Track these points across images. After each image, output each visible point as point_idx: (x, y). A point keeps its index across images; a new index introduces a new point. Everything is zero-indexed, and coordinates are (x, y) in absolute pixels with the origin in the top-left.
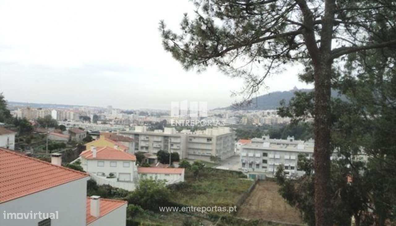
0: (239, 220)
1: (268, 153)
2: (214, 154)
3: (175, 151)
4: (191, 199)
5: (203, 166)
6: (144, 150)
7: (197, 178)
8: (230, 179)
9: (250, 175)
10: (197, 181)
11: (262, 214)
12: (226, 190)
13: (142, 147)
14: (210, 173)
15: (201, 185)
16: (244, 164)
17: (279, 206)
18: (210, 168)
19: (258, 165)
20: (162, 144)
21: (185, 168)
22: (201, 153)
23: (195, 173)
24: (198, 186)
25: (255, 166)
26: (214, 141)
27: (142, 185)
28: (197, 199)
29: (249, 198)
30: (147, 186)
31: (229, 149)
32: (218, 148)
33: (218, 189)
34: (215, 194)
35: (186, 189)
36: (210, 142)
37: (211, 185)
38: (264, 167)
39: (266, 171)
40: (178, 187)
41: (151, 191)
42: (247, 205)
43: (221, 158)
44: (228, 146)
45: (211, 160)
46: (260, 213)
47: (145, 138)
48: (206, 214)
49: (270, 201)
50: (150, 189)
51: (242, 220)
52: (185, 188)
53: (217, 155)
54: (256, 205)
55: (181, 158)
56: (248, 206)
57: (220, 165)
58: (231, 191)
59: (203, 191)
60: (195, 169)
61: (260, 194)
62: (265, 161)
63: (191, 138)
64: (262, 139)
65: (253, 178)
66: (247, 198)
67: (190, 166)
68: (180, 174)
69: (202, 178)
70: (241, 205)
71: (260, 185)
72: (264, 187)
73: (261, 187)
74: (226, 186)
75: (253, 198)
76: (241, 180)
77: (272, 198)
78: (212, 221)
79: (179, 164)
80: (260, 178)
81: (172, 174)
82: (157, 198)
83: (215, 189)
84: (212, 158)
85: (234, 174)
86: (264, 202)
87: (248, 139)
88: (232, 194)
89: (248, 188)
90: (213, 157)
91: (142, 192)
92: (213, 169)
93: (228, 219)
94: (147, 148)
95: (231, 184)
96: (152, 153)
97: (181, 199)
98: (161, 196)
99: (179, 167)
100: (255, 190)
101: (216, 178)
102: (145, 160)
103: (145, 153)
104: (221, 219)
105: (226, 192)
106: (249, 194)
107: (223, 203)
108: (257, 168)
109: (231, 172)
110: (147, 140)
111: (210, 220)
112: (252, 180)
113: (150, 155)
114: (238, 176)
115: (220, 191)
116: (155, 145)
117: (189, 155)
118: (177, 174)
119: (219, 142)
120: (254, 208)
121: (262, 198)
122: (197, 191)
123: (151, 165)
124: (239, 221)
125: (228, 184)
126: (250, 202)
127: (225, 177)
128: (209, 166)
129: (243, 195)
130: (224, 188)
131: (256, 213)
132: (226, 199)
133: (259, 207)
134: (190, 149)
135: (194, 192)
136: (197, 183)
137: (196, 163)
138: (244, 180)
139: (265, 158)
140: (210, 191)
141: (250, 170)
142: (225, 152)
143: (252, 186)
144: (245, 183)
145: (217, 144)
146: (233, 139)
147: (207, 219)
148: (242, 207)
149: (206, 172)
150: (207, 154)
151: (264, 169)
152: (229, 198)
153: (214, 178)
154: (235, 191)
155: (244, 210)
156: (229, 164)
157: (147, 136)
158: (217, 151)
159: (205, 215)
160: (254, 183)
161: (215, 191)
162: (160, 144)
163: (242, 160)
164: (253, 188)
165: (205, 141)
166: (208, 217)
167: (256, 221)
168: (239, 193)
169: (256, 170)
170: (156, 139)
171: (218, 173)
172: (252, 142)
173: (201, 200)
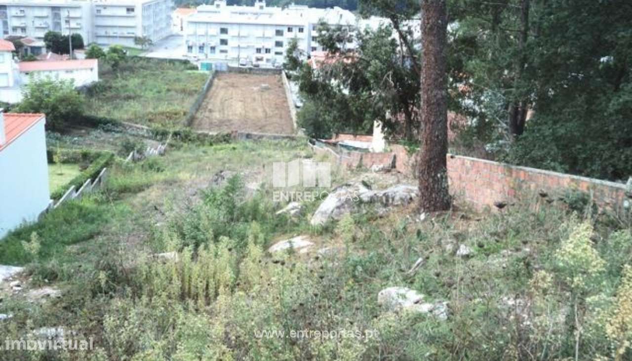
0: (200, 134)
1: (229, 28)
2: (139, 34)
3: (75, 32)
4: (115, 108)
5: (125, 54)
6: (19, 33)
7: (119, 75)
8: (171, 72)
9: (202, 65)
10: (120, 79)
11: (232, 124)
12: (169, 90)
13: (15, 29)
14: (138, 65)
15: (127, 86)
16: (190, 48)
17: (255, 110)
18: (136, 57)
19: (213, 48)
20: (50, 22)
21: (97, 57)
22: (119, 32)
23: (113, 66)
24: (122, 87)
25: (209, 50)
26: (138, 12)
27: (33, 92)
28: (125, 108)
29: (207, 100)
30: (42, 91)
31: (164, 25)
32: (146, 24)
33: (155, 90)
34: (152, 99)
35: (104, 93)
36: (132, 14)
37: (142, 83)
38: (222, 51)
39: (226, 56)
40: (91, 91)
41: (52, 99)
42: (205, 111)
43: (152, 38)
44: (161, 19)
45: (136, 44)
46: (228, 124)
47: (19, 12)
48: (147, 130)
49: (240, 104)
50: (48, 96)
51: (206, 135)
52: (102, 92)
53: (145, 35)
54: (220, 111)
55: (85, 43)
56: (207, 114)
57: (152, 51)
58: (176, 91)
59: (132, 94)
60: (112, 59)
61: (222, 93)
62: (224, 42)
63: (99, 8)
64: (215, 5)
65: (207, 69)
66: (203, 101)
67: (103, 55)
68: (92, 69)
69: (126, 73)
70: (196, 113)
71: (219, 80)
72: (227, 83)
73: (221, 83)
74: (167, 84)
75: (212, 100)
76: (190, 74)
77: (242, 99)
78: (158, 140)
79: (86, 53)
80: (219, 69)
81: (77, 70)
82: (63, 111)
83: (151, 90)
84: (137, 40)
85: (177, 64)
86: (231, 105)
87: (189, 8)
88: (180, 96)
89: (204, 85)
90: (139, 38)
91: (36, 103)
92: (141, 58)
93: (183, 134)
94: (23, 29)
95: (175, 81)
96: (35, 37)
97: (99, 110)
98: (69, 107)
99: (87, 58)
100: (213, 88)
101: (148, 72)
102: (23, 51)
103: (21, 37)
104: (173, 136)
105: (170, 93)
106: (205, 95)
107: (168, 110)
108: (211, 52)
109: (172, 61)
110: (22, 15)
111: (155, 139)
112: (207, 72)
113: (31, 41)
114: (183, 67)
115: (159, 92)
116: (38, 23)
117: (98, 37)
118: (86, 69)
119: (146, 13)
120: (217, 115)
121: (226, 100)
122: (123, 95)
123: (38, 58)
124: (201, 136)
125: (170, 81)
126: (210, 107)
127: (163, 69)
128: (134, 53)
129: (196, 96)
130: (166, 87)
131: (221, 123)
132: (171, 104)
133: (224, 114)
134: (98, 26)
135: (117, 97)
136: (120, 82)
137: (114, 50)
138: (194, 73)
139: (224, 37)
140: (142, 94)
141: (201, 56)
142: (158, 29)
143: (208, 81)
144: (196, 78)
145: (143, 17)
146: (168, 7)
147: (150, 138)
148: (199, 115)
149: (130, 63)
150: (129, 33)
151: (224, 55)
152: (176, 102)
153: (145, 73)
154: (183, 91)
155: (202, 119)
156: (166, 48)
157: (22, 9)
158: (144, 28)
159: (145, 131)
160: (210, 77)
161: (151, 93)
162: (45, 20)
163: (187, 41)
164: (211, 85)
165: (123, 12)
166: (151, 134)
167: (227, 135)
168: (191, 94)
169: (210, 56)
170: (38, 13)
171: (151, 64)
172: (199, 12)
173: (133, 110)
